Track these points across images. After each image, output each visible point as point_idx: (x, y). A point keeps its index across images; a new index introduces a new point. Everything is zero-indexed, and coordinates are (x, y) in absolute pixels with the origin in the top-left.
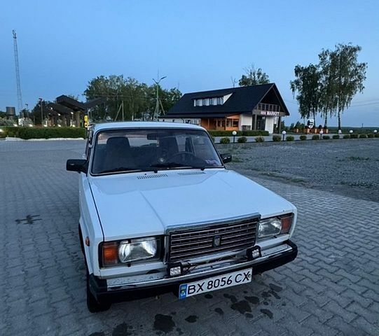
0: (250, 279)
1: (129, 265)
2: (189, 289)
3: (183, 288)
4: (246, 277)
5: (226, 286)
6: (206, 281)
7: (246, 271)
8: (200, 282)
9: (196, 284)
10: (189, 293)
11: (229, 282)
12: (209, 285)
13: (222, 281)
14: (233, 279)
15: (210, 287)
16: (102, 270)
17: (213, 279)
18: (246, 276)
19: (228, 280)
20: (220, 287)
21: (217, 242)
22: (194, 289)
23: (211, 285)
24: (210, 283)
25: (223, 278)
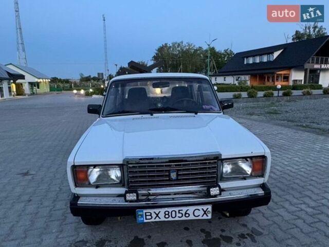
0: (210, 216)
1: (97, 187)
2: (146, 216)
3: (140, 213)
5: (184, 218)
6: (163, 210)
7: (205, 207)
8: (157, 211)
9: (152, 211)
10: (146, 219)
11: (187, 215)
12: (166, 214)
13: (179, 213)
14: (190, 212)
15: (167, 216)
16: (77, 189)
17: (170, 210)
18: (205, 212)
19: (186, 213)
20: (177, 219)
21: (173, 175)
22: (151, 215)
23: (168, 214)
24: (167, 213)
25: (179, 211)
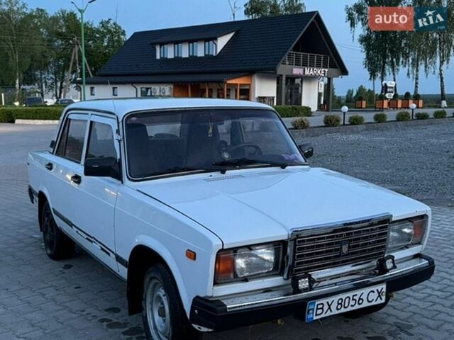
0: (384, 298)
1: (245, 280)
2: (317, 309)
3: (310, 308)
4: (379, 296)
5: (357, 307)
6: (336, 298)
7: (379, 287)
8: (330, 300)
9: (324, 301)
10: (316, 314)
11: (361, 301)
12: (338, 304)
13: (353, 299)
14: (364, 297)
15: (339, 307)
17: (343, 296)
18: (379, 293)
19: (360, 299)
20: (350, 309)
21: (345, 249)
22: (322, 308)
23: (341, 304)
24: (340, 302)
25: (354, 296)
